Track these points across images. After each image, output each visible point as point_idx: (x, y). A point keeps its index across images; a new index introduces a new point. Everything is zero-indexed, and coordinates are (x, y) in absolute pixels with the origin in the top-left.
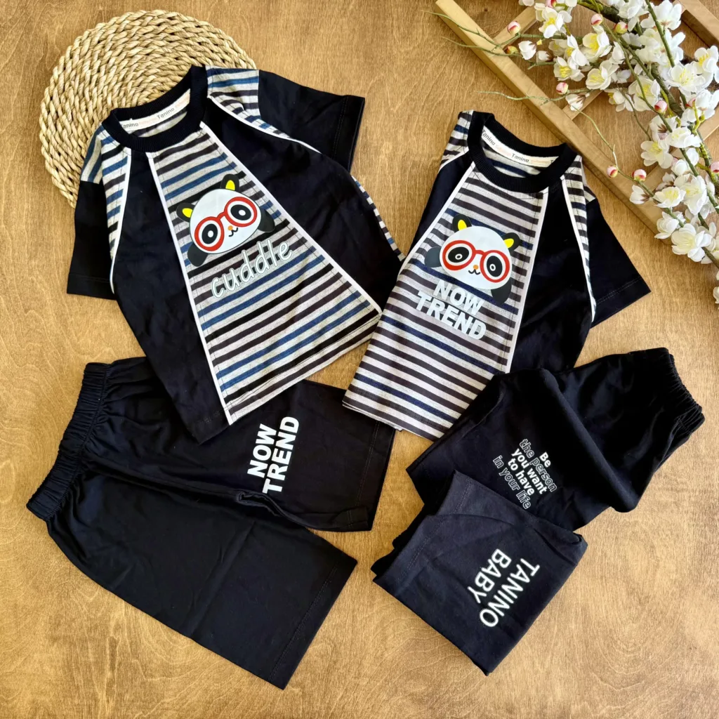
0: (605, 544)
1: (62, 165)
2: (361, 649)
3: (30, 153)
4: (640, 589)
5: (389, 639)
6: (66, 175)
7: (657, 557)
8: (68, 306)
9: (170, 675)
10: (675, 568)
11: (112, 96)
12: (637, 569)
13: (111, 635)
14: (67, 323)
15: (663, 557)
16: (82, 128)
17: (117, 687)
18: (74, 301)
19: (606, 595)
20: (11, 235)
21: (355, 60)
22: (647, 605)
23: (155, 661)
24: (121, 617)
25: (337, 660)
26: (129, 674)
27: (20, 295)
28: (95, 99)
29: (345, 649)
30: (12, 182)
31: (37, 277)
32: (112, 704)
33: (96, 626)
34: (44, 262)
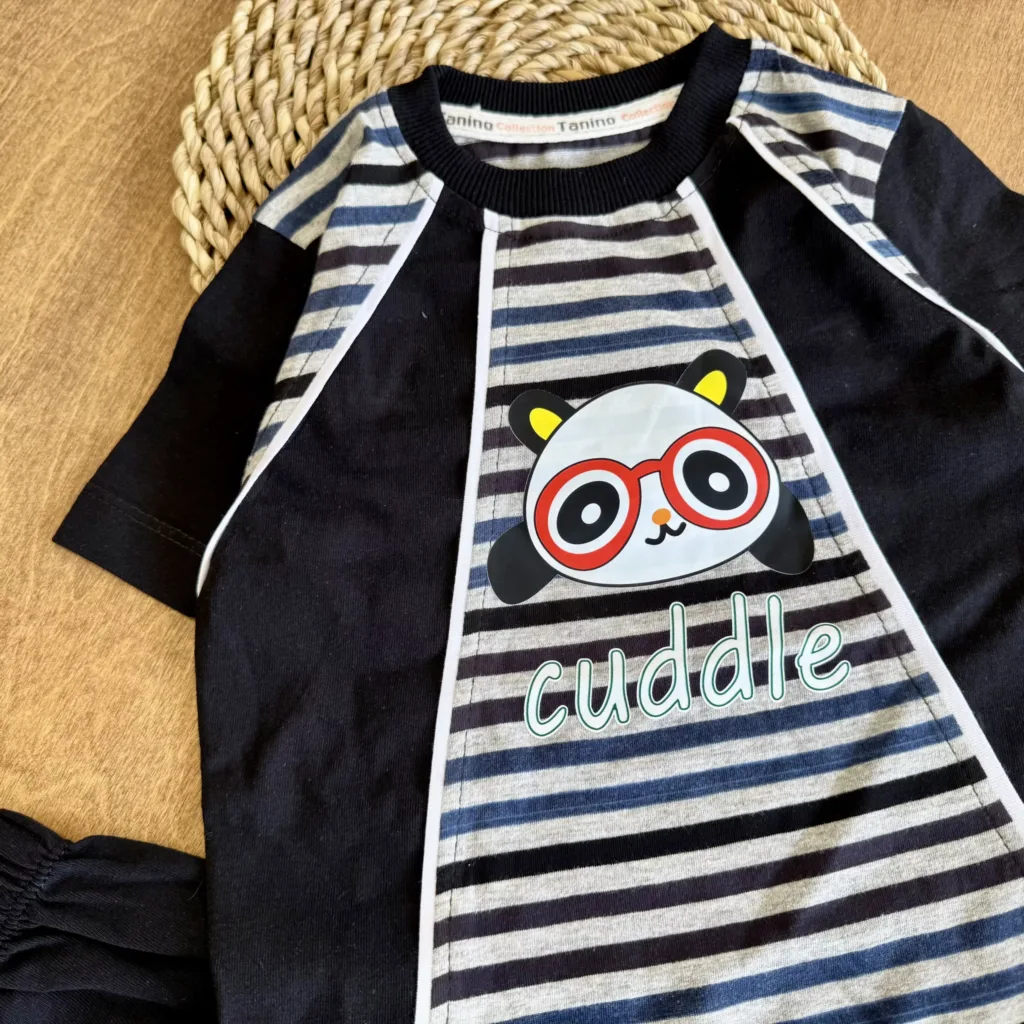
1: (221, 168)
3: (151, 115)
6: (220, 195)
8: (38, 584)
11: (447, 40)
16: (325, 93)
18: (60, 574)
28: (395, 34)
30: (62, 171)
34: (34, 421)
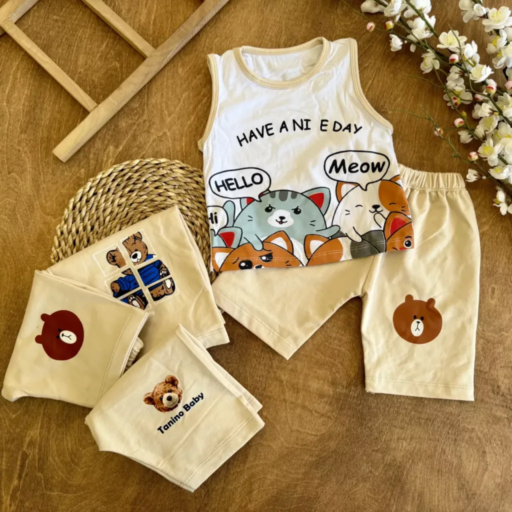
0: (446, 443)
2: (229, 497)
4: (469, 486)
5: (255, 492)
7: (487, 462)
9: (67, 492)
10: (500, 474)
12: (468, 469)
13: (24, 449)
14: (40, 188)
15: (492, 463)
17: (20, 494)
19: (440, 486)
20: (10, 112)
21: (304, 25)
22: (473, 500)
23: (56, 478)
24: (36, 436)
25: (208, 504)
26: (33, 485)
27: (7, 159)
29: (216, 495)
31: (23, 148)
32: (13, 508)
33: (13, 440)
